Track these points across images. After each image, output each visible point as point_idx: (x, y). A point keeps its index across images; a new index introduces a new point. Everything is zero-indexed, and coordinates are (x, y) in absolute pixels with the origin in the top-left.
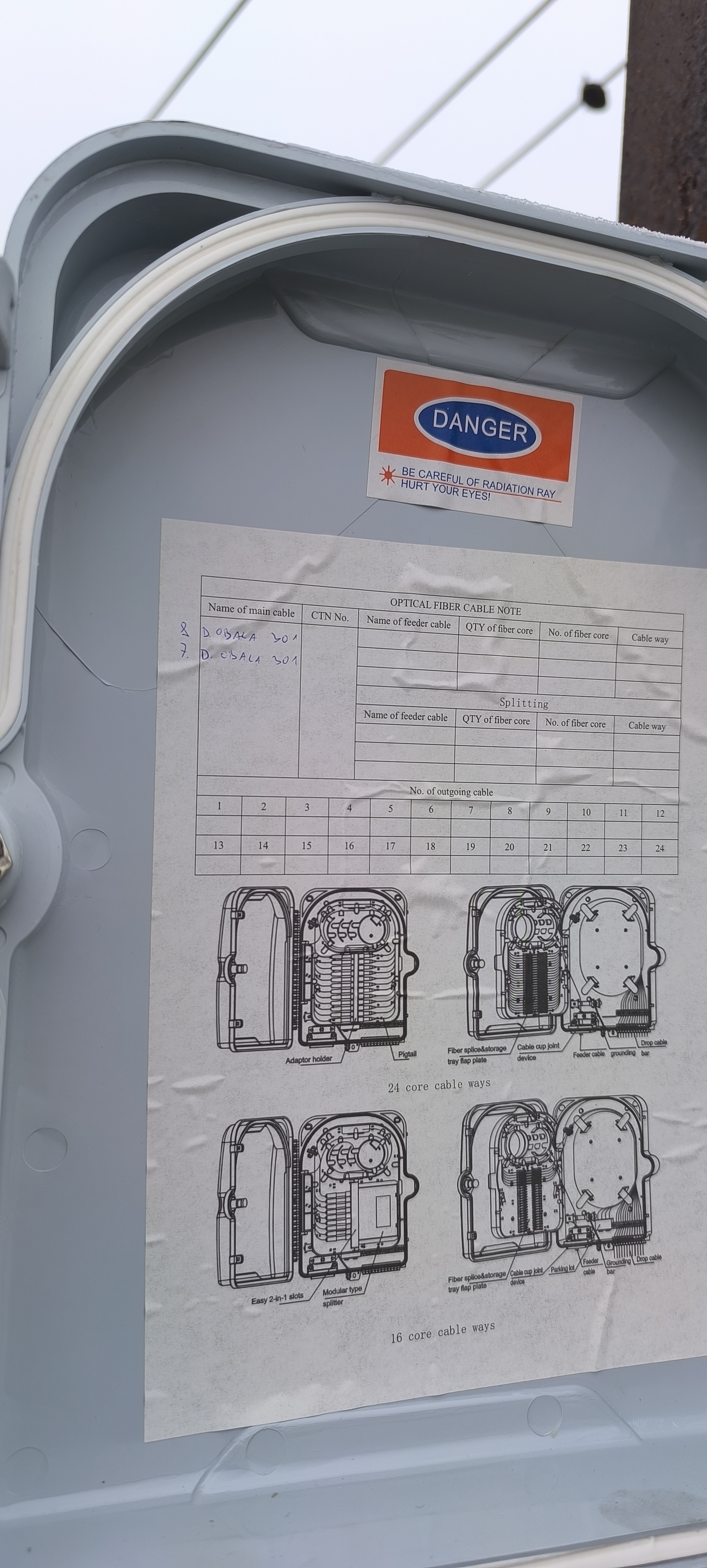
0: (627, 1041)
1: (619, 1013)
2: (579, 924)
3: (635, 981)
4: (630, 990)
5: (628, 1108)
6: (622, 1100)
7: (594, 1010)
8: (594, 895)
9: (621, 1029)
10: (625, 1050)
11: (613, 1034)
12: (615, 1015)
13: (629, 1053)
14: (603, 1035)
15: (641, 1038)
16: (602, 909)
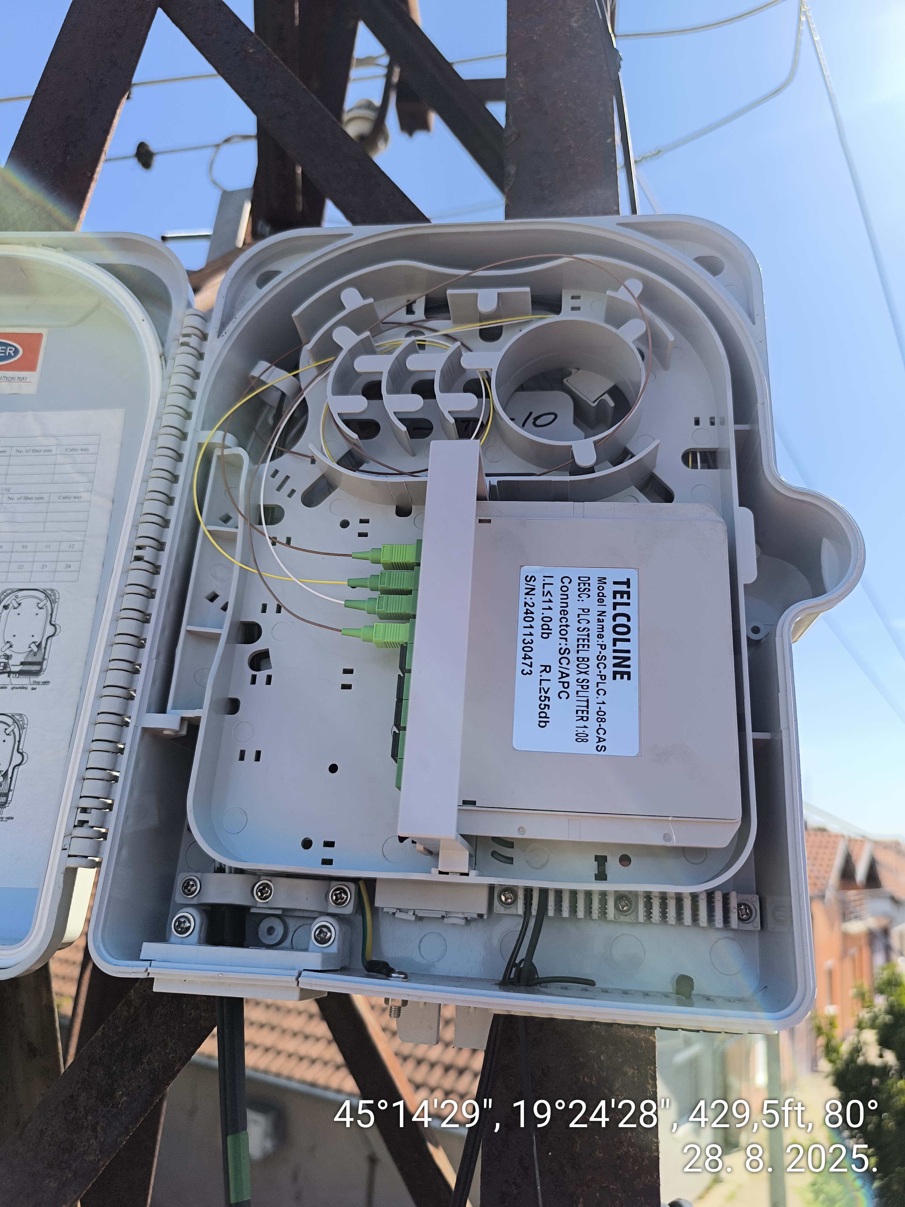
0: (24, 680)
1: (22, 663)
2: (8, 611)
3: (37, 645)
4: (32, 650)
5: (15, 722)
6: (12, 717)
7: (7, 661)
8: (20, 594)
9: (21, 673)
10: (21, 686)
11: (16, 675)
12: (19, 664)
13: (23, 688)
14: (9, 676)
15: (33, 679)
16: (24, 602)
